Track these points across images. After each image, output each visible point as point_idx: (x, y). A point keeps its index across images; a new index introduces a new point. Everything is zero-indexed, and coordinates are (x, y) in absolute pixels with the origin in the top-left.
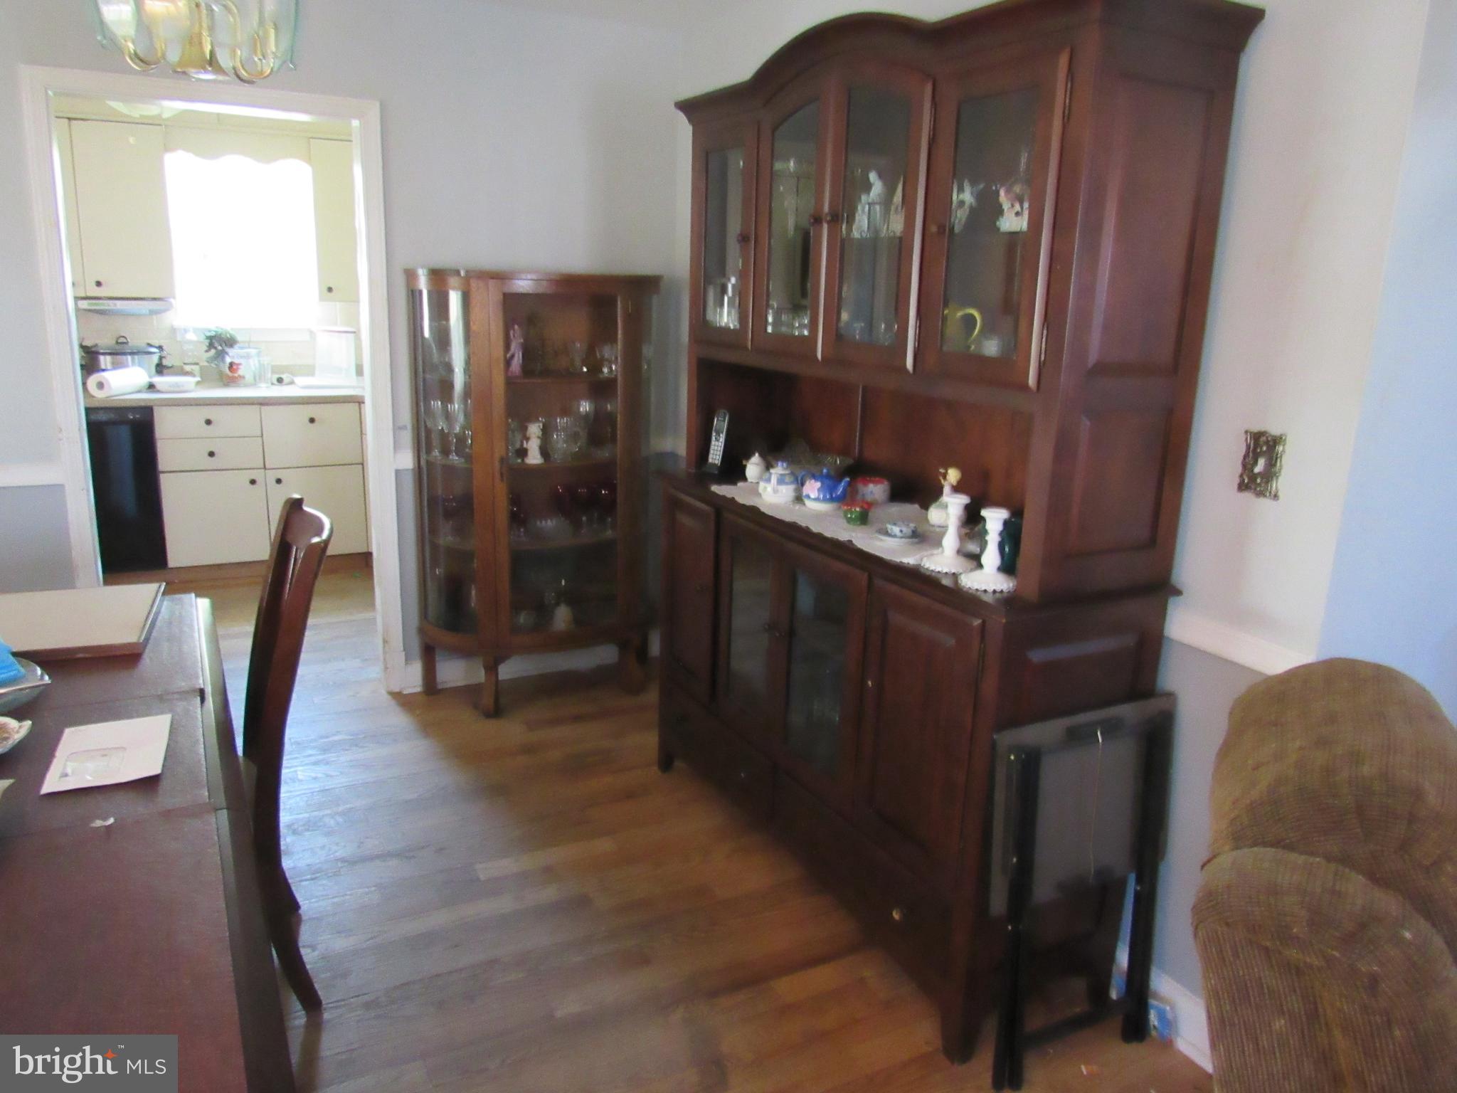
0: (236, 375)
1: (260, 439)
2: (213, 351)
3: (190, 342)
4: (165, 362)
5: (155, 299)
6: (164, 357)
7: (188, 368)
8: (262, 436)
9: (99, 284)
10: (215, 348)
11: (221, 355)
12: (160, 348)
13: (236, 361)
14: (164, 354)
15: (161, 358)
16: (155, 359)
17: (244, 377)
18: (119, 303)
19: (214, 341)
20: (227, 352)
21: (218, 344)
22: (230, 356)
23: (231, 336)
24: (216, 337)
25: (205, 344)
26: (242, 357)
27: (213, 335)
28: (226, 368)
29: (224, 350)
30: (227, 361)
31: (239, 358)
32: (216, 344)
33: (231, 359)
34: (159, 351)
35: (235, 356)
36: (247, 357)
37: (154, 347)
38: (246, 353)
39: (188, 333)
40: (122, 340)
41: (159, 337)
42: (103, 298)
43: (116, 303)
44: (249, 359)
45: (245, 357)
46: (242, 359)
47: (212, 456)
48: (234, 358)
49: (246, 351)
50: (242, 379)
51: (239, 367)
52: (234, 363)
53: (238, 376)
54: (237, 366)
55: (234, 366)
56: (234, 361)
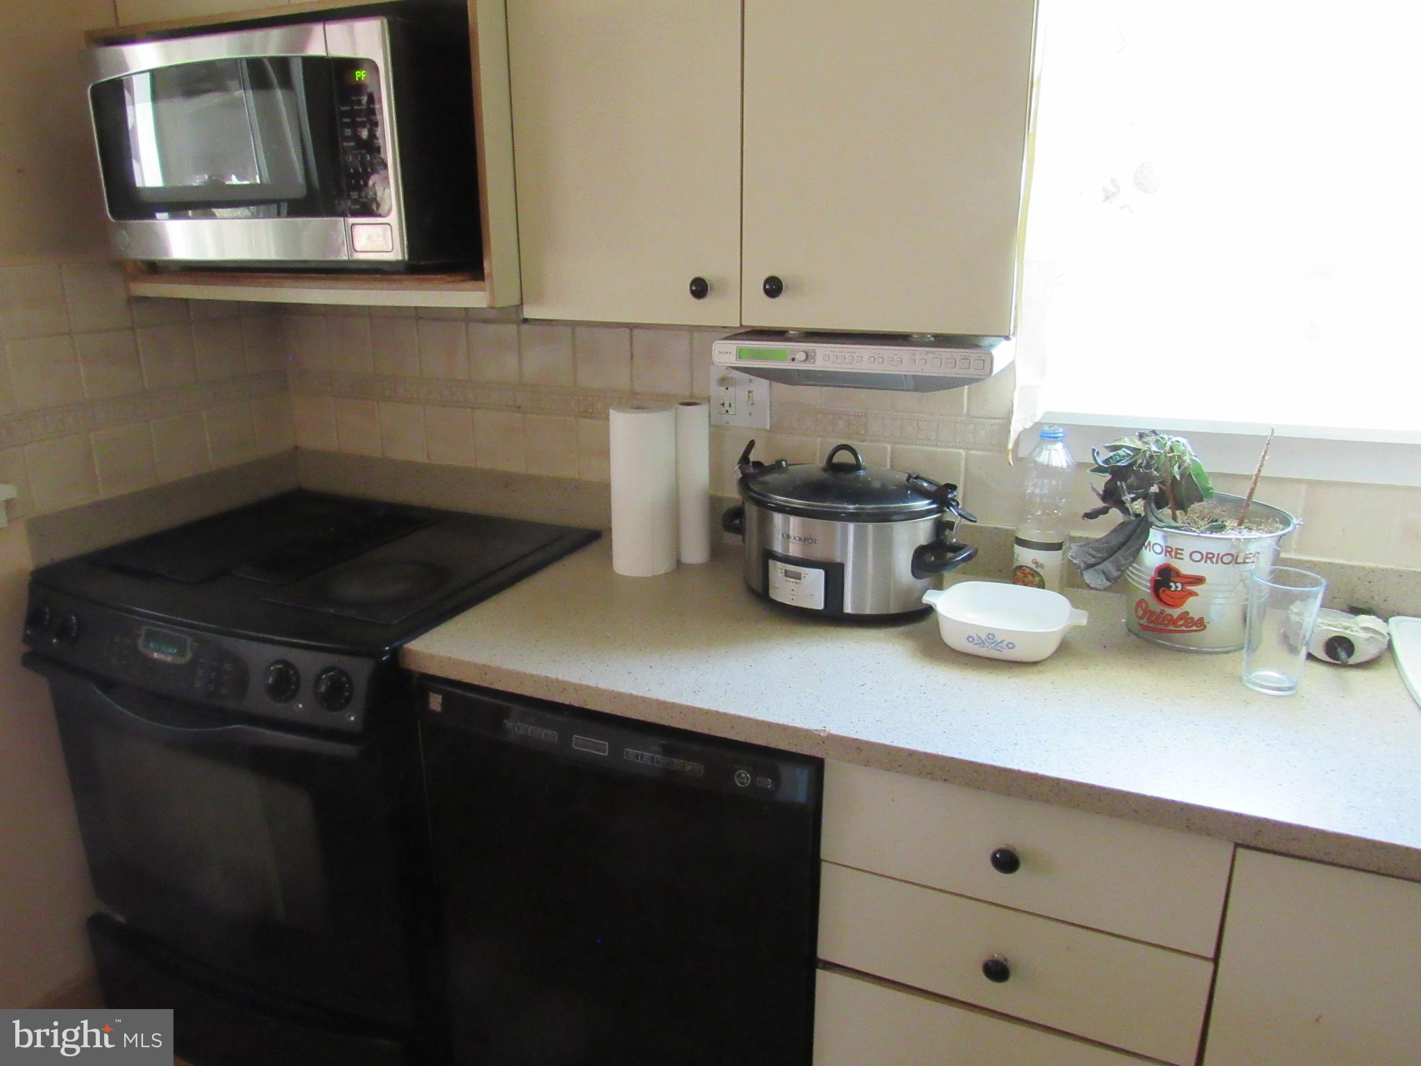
1: (1211, 966)
2: (1115, 516)
4: (951, 538)
6: (951, 525)
7: (1026, 556)
8: (1216, 960)
9: (774, 287)
10: (1121, 506)
11: (1131, 538)
12: (942, 496)
13: (1186, 567)
14: (951, 515)
15: (941, 527)
16: (921, 532)
18: (821, 350)
19: (1119, 483)
20: (1162, 527)
21: (1132, 496)
22: (1167, 547)
23: (1186, 475)
24: (1131, 465)
25: (1094, 489)
26: (1209, 557)
27: (1123, 463)
28: (1143, 588)
29: (1152, 519)
30: (1152, 558)
31: (1197, 557)
32: (1126, 493)
33: (1166, 555)
34: (934, 506)
35: (1183, 550)
36: (1230, 557)
37: (924, 494)
38: (1230, 539)
39: (1050, 441)
40: (844, 457)
41: (961, 454)
42: (792, 332)
43: (814, 351)
44: (1237, 563)
45: (1220, 558)
46: (1206, 562)
47: (997, 971)
48: (1176, 553)
49: (1233, 534)
50: (1194, 628)
51: (1188, 588)
52: (1178, 574)
53: (1181, 617)
54: (1182, 584)
55: (1172, 584)
56: (1177, 567)
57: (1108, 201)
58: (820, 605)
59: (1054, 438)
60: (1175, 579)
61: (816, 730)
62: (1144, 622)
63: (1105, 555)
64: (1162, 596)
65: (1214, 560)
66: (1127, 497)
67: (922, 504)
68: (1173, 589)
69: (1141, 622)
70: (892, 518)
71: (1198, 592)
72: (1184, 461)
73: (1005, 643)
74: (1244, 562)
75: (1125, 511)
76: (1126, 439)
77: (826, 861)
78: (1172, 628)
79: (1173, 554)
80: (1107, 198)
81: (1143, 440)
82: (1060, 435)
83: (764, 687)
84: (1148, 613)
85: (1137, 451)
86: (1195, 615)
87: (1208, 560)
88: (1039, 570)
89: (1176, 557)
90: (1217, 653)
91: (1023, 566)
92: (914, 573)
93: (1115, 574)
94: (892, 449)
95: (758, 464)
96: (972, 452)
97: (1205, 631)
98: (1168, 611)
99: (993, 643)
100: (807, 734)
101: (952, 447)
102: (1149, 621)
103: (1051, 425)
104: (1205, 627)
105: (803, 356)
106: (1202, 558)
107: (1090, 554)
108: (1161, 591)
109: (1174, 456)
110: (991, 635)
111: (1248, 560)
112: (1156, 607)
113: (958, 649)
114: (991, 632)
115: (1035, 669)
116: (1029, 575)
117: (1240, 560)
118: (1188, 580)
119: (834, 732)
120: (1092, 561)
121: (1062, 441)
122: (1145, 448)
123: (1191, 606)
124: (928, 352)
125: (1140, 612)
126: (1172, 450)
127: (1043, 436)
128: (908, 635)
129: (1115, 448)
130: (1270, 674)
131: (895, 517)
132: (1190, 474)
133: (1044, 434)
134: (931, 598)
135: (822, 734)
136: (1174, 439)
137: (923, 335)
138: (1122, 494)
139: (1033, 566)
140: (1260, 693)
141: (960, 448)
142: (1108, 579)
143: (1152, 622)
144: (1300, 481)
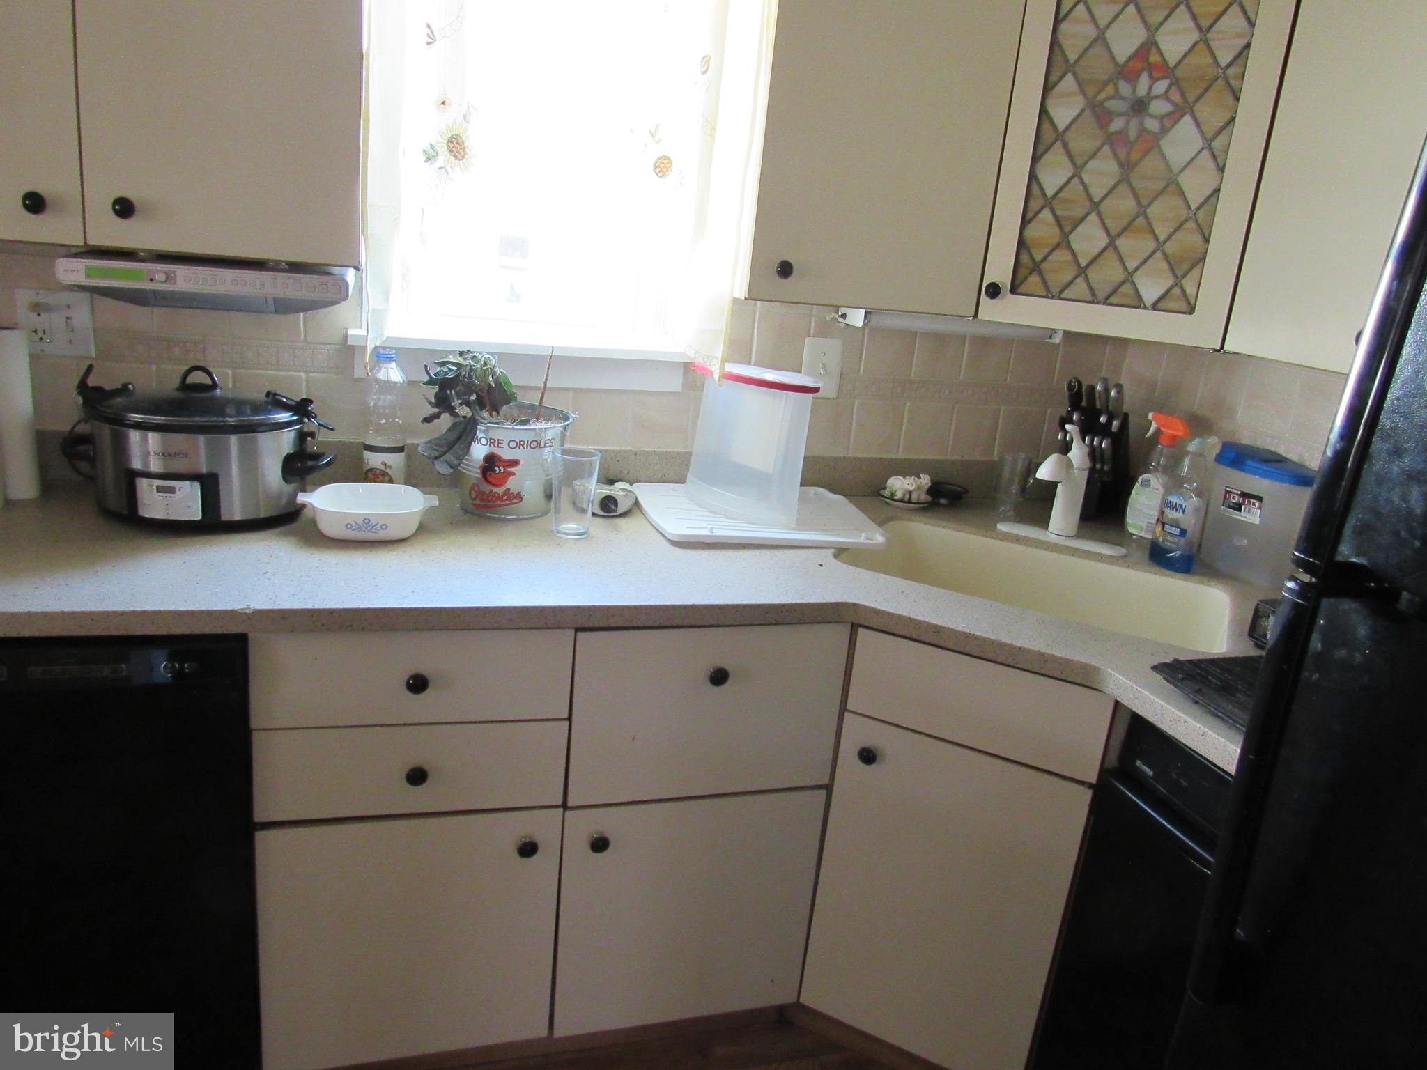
0: (501, 490)
1: (567, 723)
2: (446, 420)
3: (388, 386)
4: (312, 446)
5: (296, 267)
6: (312, 435)
7: (375, 460)
8: (569, 719)
9: (124, 208)
10: (451, 410)
11: (464, 434)
12: (302, 408)
13: (506, 454)
14: (311, 425)
15: (302, 437)
16: (285, 441)
17: (519, 497)
18: (181, 271)
19: (448, 392)
20: (486, 424)
21: (460, 401)
22: (491, 439)
23: (497, 381)
24: (457, 376)
25: (427, 399)
26: (521, 444)
27: (450, 375)
28: (474, 475)
29: (478, 418)
30: (479, 451)
31: (513, 445)
32: (456, 400)
33: (490, 445)
34: (295, 418)
35: (503, 440)
36: (535, 443)
37: (285, 407)
38: (535, 429)
39: (386, 361)
40: (198, 378)
41: (301, 376)
42: (142, 254)
43: (174, 272)
44: (540, 447)
45: (529, 444)
46: (520, 448)
47: (417, 777)
48: (498, 444)
49: (535, 425)
50: (515, 501)
51: (509, 469)
52: (499, 458)
53: (504, 494)
54: (504, 467)
55: (497, 468)
56: (499, 454)
57: (429, 162)
58: (198, 516)
59: (389, 359)
60: (499, 464)
61: (241, 609)
62: (478, 502)
63: (446, 449)
64: (490, 479)
65: (525, 446)
66: (456, 402)
67: (285, 416)
68: (497, 472)
69: (474, 502)
70: (259, 430)
71: (515, 472)
72: (495, 372)
73: (379, 525)
74: (545, 447)
75: (455, 415)
76: (451, 356)
77: (256, 730)
78: (499, 502)
79: (496, 444)
80: (428, 159)
81: (463, 357)
82: (394, 355)
83: (171, 587)
84: (480, 494)
85: (459, 365)
86: (514, 490)
87: (521, 447)
88: (388, 471)
89: (498, 446)
90: (531, 518)
91: (374, 469)
92: (285, 479)
93: (456, 462)
94: (233, 373)
95: (99, 389)
96: (312, 375)
97: (521, 503)
98: (496, 490)
99: (369, 526)
100: (233, 614)
101: (293, 371)
102: (482, 500)
103: (384, 348)
104: (522, 499)
105: (163, 277)
106: (517, 446)
107: (435, 449)
108: (488, 474)
109: (488, 369)
110: (367, 520)
111: (547, 445)
112: (487, 488)
113: (336, 538)
114: (367, 517)
115: (404, 544)
116: (379, 476)
117: (542, 445)
118: (508, 464)
119: (258, 607)
120: (437, 454)
121: (395, 361)
122: (466, 363)
123: (512, 484)
124: (288, 278)
125: (474, 494)
126: (485, 364)
127: (380, 357)
128: (286, 534)
129: (442, 364)
130: (571, 526)
131: (261, 429)
132: (501, 383)
133: (381, 356)
134: (302, 498)
135: (248, 612)
136: (487, 356)
137: (278, 262)
138: (451, 400)
139: (383, 468)
140: (567, 539)
141: (299, 371)
142: (451, 467)
143: (484, 501)
144: (567, 390)
